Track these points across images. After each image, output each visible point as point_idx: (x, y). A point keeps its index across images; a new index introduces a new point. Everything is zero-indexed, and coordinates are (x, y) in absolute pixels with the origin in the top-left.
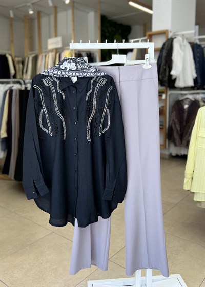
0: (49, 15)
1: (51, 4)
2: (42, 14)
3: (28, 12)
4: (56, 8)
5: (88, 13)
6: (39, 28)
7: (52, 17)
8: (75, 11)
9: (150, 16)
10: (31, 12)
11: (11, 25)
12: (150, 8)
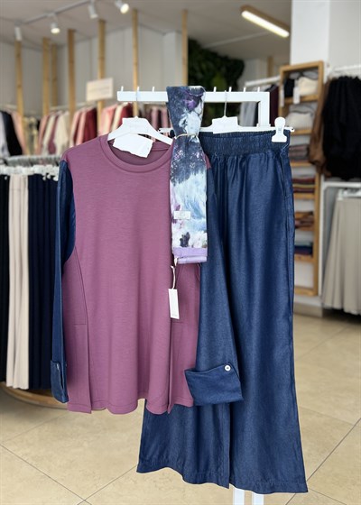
0: (89, 38)
2: (77, 36)
5: (164, 34)
6: (72, 61)
7: (96, 42)
8: (139, 29)
10: (55, 31)
11: (19, 56)
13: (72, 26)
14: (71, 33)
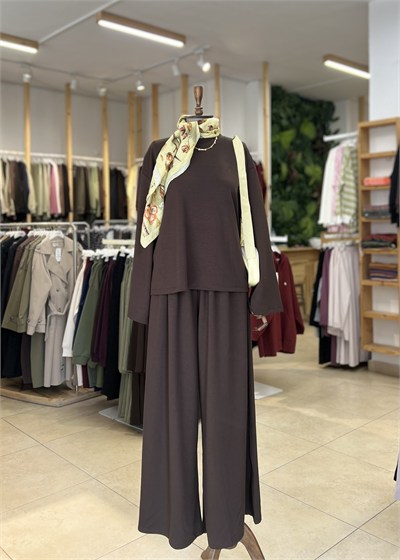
0: (172, 90)
1: (176, 73)
2: (160, 89)
3: (136, 88)
4: (185, 77)
5: (247, 83)
6: (156, 115)
7: (179, 94)
8: (221, 81)
9: (365, 84)
10: (141, 88)
11: (105, 110)
12: (365, 68)
13: (156, 82)
14: (155, 87)
